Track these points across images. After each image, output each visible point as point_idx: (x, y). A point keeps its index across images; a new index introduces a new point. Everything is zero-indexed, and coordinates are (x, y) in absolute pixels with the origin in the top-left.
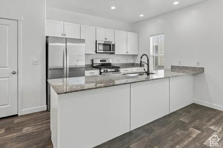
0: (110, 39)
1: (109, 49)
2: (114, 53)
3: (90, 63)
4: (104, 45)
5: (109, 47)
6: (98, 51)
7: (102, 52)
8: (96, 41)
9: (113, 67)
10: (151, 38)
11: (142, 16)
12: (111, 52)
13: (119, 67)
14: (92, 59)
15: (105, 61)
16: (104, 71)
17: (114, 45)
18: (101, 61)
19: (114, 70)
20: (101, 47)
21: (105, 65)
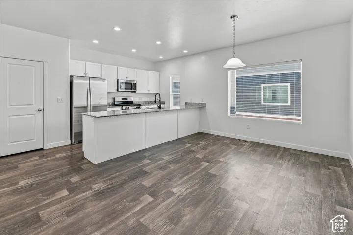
0: (132, 78)
1: (130, 88)
2: (135, 92)
3: (111, 101)
4: (126, 83)
5: (130, 85)
6: (119, 90)
7: (124, 90)
8: (118, 80)
9: (135, 105)
10: (170, 78)
11: (161, 57)
12: (133, 90)
13: (140, 105)
14: (113, 97)
15: (126, 99)
16: (126, 108)
17: (135, 84)
18: (123, 99)
19: (135, 107)
20: (123, 86)
21: (126, 103)
